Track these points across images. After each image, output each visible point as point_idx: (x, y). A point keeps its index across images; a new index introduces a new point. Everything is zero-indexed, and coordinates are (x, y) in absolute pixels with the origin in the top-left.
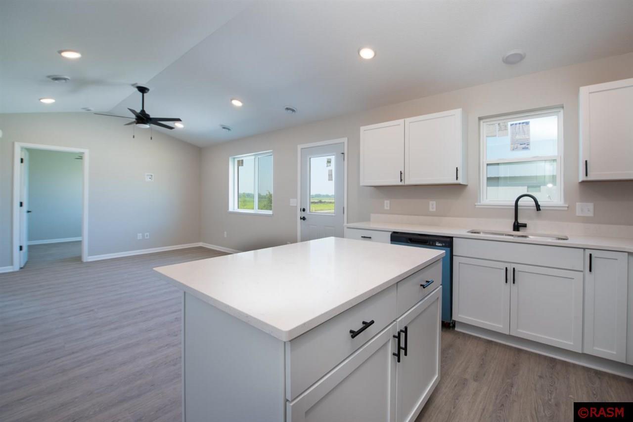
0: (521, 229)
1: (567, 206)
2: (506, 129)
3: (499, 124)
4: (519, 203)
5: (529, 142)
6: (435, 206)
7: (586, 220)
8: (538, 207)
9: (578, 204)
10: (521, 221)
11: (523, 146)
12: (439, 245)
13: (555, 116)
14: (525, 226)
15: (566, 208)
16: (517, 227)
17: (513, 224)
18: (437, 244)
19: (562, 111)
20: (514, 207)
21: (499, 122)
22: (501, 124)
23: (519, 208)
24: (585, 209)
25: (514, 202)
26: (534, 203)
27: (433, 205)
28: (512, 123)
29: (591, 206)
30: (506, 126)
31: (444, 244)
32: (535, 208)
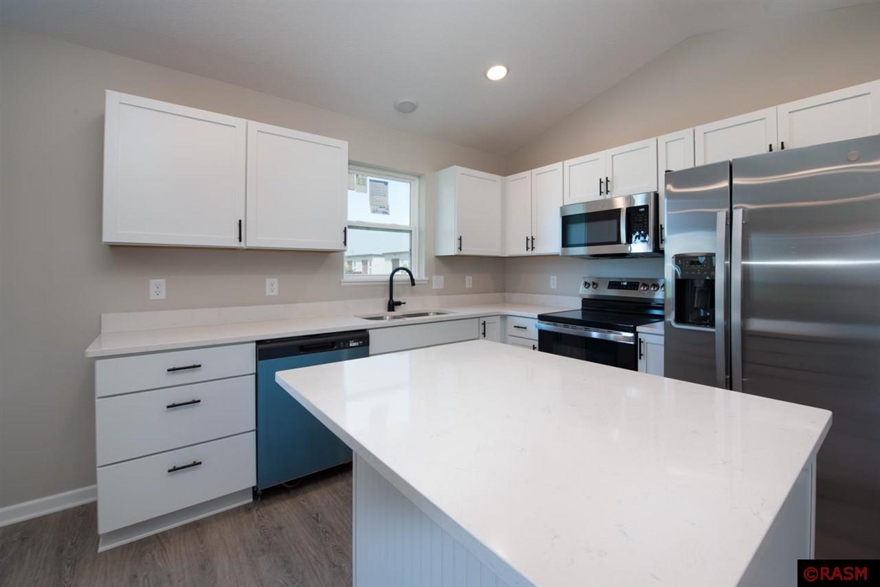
0: (396, 308)
1: (427, 279)
2: (365, 184)
3: (357, 176)
4: (394, 277)
5: (388, 206)
6: (276, 286)
7: (439, 293)
8: (413, 282)
9: (434, 277)
10: (395, 299)
11: (383, 209)
12: (355, 344)
13: (407, 184)
14: (399, 304)
15: (426, 282)
16: (392, 306)
17: (387, 302)
18: (351, 345)
19: (417, 181)
20: (388, 283)
21: (358, 172)
22: (360, 176)
23: (394, 283)
24: (438, 282)
25: (389, 277)
26: (409, 277)
27: (272, 285)
28: (372, 178)
29: (441, 278)
30: (365, 181)
31: (361, 342)
32: (410, 283)
